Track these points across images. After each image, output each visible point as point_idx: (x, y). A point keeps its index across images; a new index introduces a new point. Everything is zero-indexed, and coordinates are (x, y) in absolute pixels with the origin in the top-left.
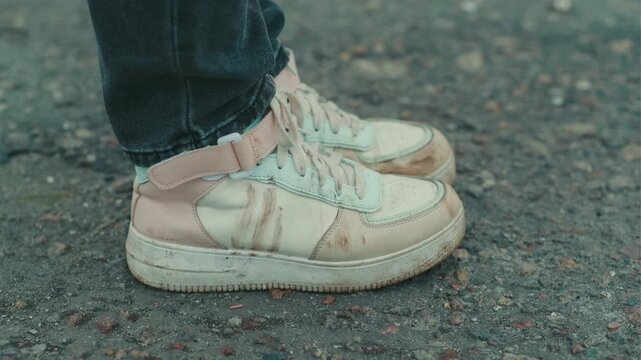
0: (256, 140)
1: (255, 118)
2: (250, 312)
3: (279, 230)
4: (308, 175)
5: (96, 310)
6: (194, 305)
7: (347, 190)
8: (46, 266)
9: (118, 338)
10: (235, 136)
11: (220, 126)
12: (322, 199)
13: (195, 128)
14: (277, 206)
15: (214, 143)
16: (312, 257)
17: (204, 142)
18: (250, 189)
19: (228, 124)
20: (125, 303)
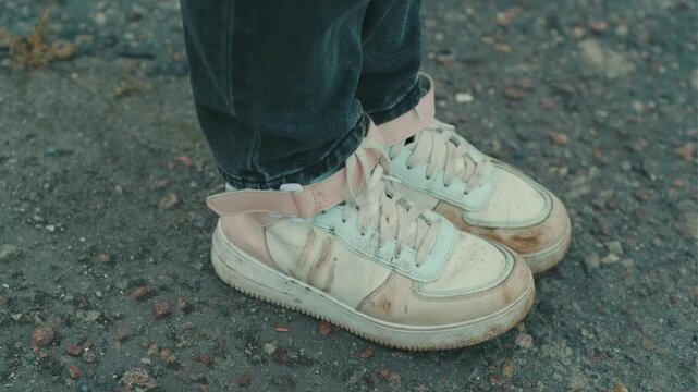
0: (319, 193)
1: (325, 171)
2: (290, 340)
3: (332, 277)
4: (368, 235)
5: (163, 288)
6: (248, 313)
7: (407, 255)
8: (150, 217)
9: (162, 328)
10: (296, 187)
11: (285, 174)
12: (377, 259)
13: (260, 170)
14: (333, 255)
15: (277, 188)
16: (359, 308)
17: (269, 185)
18: (311, 233)
19: (294, 174)
20: (191, 288)
